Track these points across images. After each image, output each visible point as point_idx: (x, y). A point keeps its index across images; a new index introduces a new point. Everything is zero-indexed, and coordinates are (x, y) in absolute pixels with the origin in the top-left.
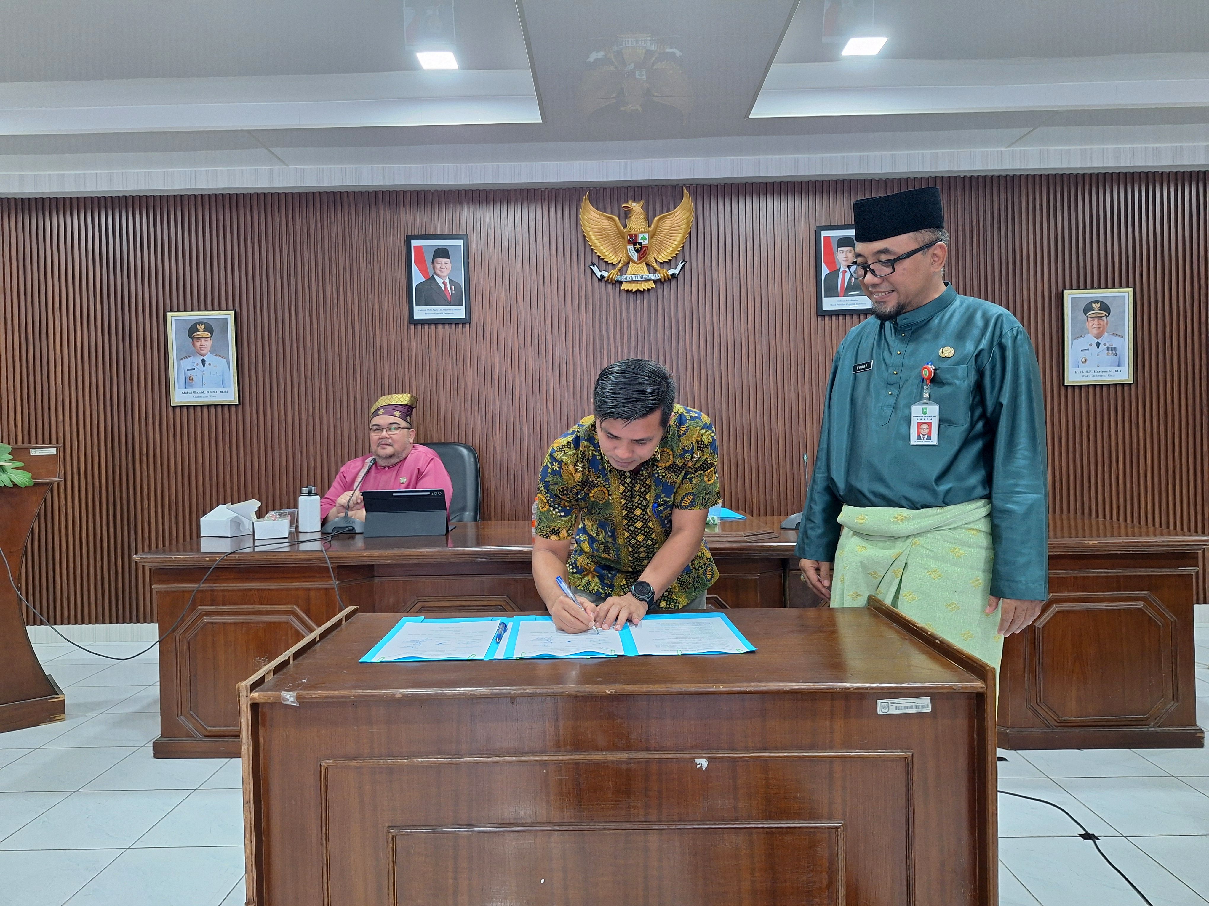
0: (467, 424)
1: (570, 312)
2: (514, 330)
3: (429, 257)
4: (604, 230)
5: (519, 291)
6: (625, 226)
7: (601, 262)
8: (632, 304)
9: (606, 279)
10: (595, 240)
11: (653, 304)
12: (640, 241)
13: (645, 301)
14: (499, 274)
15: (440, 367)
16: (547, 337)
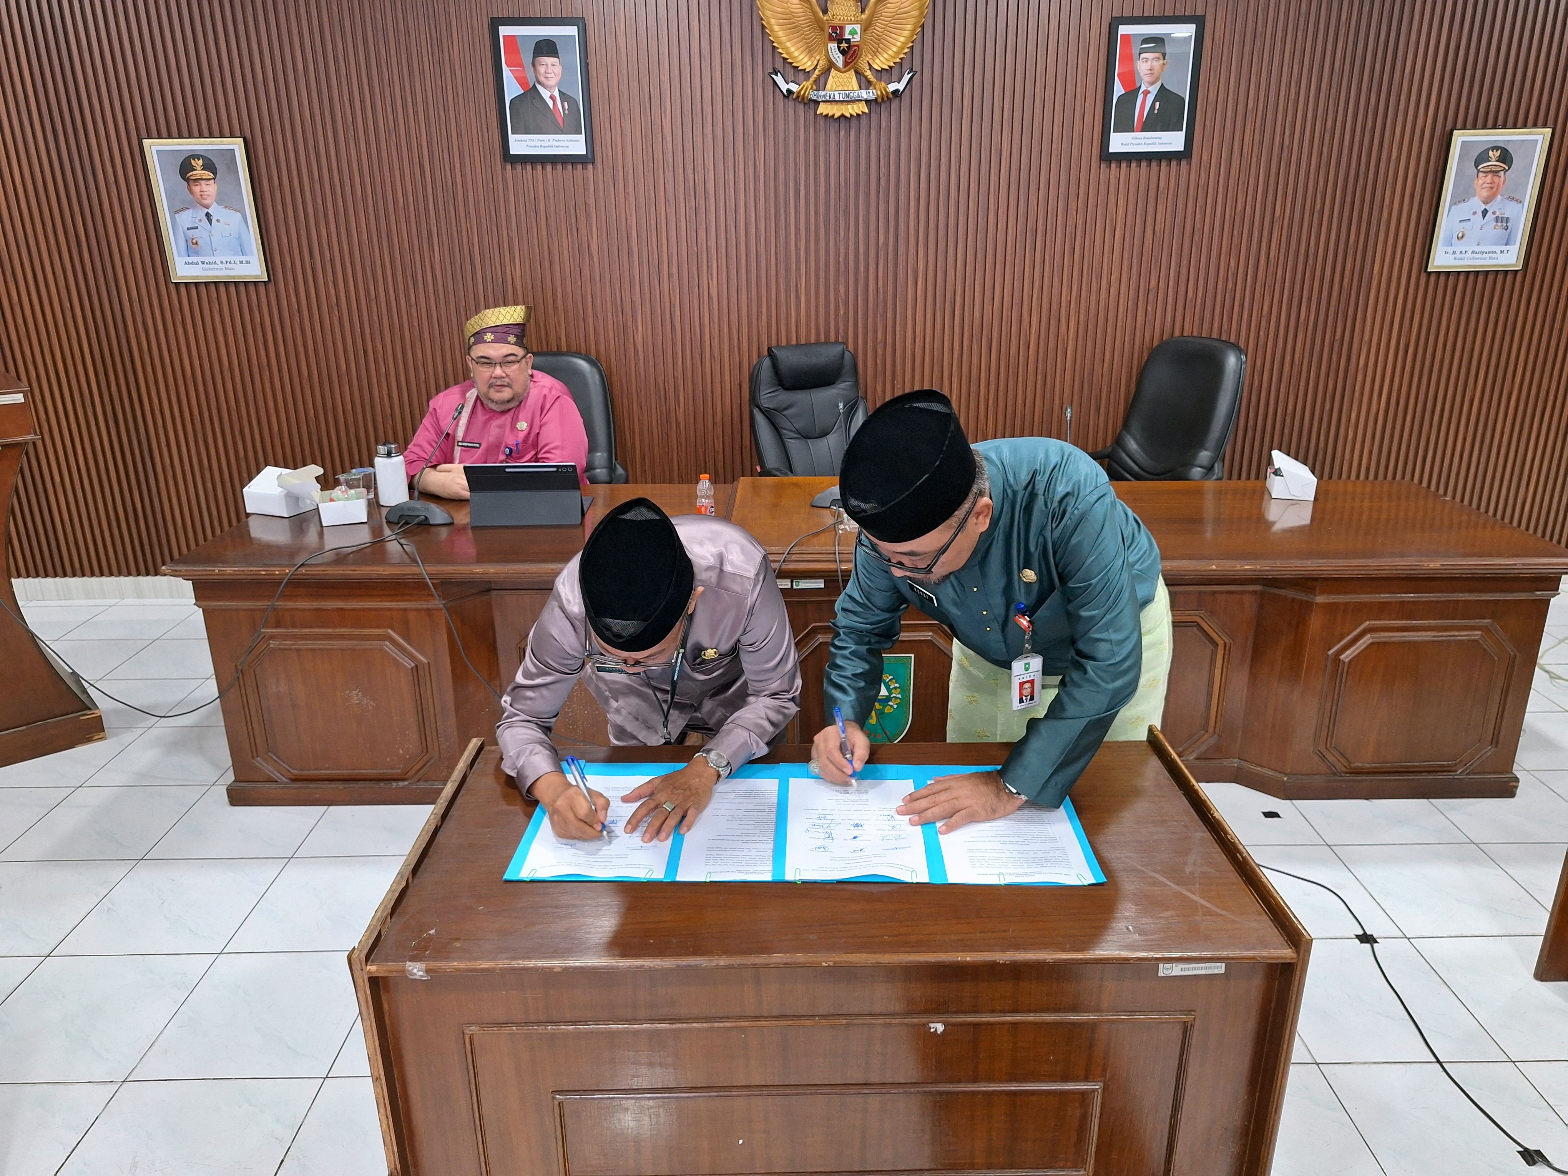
0: (595, 316)
1: (741, 148)
2: (658, 174)
3: (527, 57)
4: (794, 17)
5: (665, 112)
6: (825, 12)
7: (788, 66)
8: (833, 136)
9: (795, 96)
10: (779, 33)
11: (863, 137)
12: (846, 37)
13: (853, 133)
14: (634, 84)
15: (554, 232)
16: (707, 185)
